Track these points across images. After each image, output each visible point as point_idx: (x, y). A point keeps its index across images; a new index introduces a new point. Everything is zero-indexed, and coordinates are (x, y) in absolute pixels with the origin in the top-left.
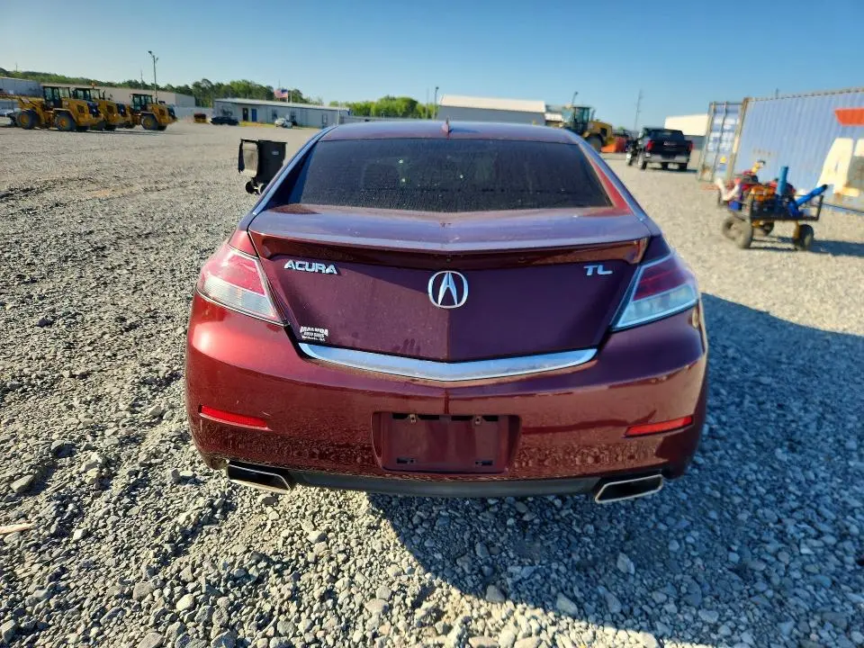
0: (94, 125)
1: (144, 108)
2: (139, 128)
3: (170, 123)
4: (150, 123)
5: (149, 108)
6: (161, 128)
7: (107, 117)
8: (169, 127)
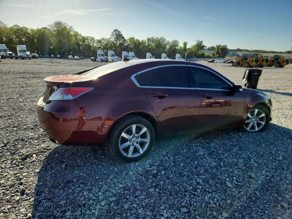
0: (256, 66)
1: (277, 60)
2: (273, 66)
3: (286, 65)
4: (278, 65)
5: (279, 60)
6: (282, 66)
7: (261, 63)
8: (285, 66)
